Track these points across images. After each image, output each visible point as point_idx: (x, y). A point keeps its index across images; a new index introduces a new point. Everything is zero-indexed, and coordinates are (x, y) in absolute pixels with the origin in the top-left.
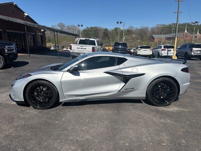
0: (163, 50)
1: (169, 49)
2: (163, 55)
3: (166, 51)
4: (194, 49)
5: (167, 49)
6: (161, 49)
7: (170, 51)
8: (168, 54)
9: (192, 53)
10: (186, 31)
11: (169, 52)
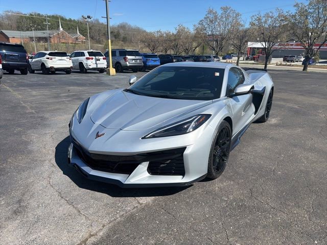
0: (87, 59)
1: (97, 57)
2: (91, 67)
3: (94, 61)
4: (129, 57)
5: (94, 57)
6: (85, 57)
7: (99, 60)
8: (97, 66)
9: (127, 63)
10: (61, 29)
11: (98, 62)
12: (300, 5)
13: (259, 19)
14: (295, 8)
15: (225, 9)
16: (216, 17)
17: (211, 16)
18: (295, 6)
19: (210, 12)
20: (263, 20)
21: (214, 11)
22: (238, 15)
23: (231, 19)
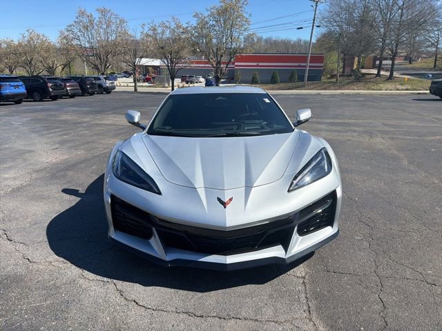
12: (200, 16)
13: (155, 29)
14: (196, 19)
15: (103, 12)
16: (91, 22)
17: (85, 20)
18: (195, 16)
19: (82, 13)
20: (160, 30)
21: (88, 14)
22: (122, 21)
23: (113, 27)
